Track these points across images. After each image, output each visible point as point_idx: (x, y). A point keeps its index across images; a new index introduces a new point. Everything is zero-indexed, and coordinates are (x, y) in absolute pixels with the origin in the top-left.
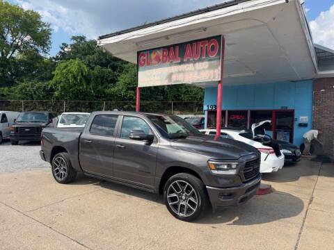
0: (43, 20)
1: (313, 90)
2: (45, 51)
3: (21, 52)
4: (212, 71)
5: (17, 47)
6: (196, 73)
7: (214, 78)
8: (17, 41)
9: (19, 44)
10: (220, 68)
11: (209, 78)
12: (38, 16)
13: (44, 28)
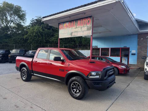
0: (22, 9)
1: (138, 39)
2: (24, 23)
3: (14, 23)
4: (88, 31)
5: (12, 21)
6: (82, 32)
7: (89, 34)
8: (12, 19)
9: (13, 20)
10: (91, 30)
11: (87, 34)
12: (20, 8)
13: (23, 13)
